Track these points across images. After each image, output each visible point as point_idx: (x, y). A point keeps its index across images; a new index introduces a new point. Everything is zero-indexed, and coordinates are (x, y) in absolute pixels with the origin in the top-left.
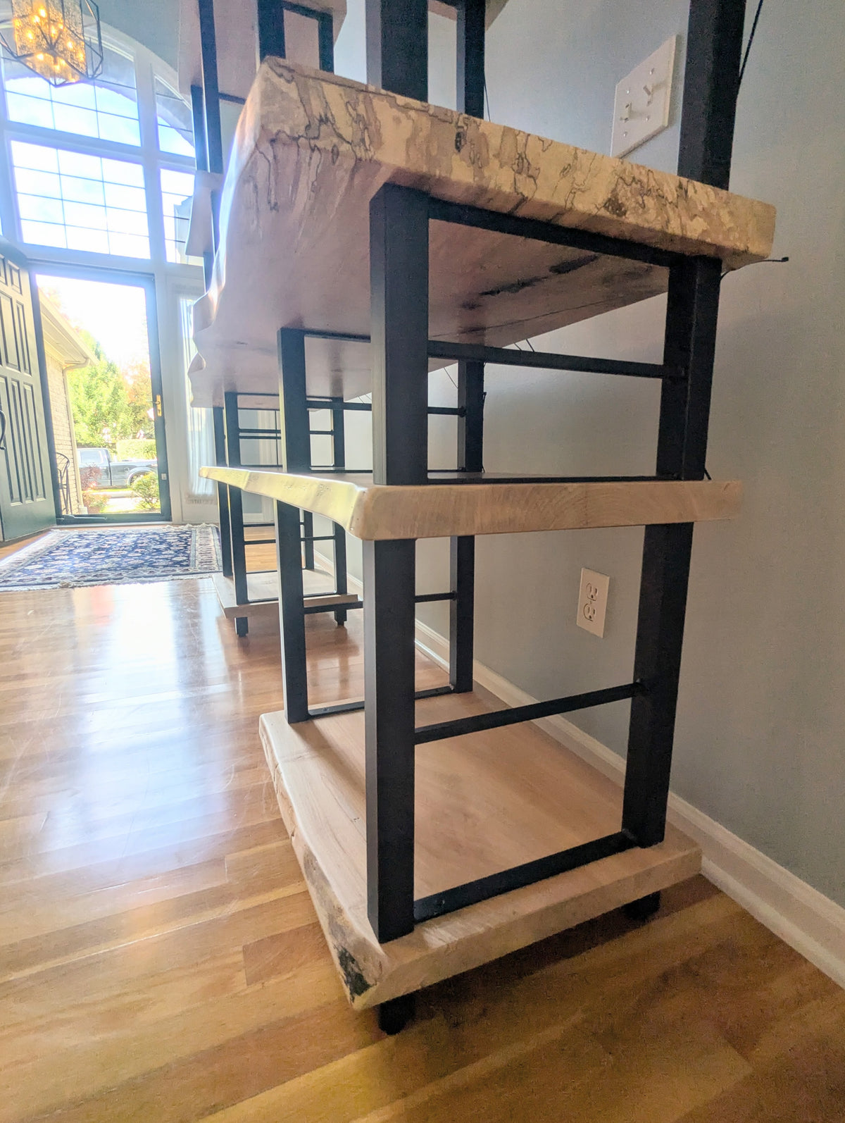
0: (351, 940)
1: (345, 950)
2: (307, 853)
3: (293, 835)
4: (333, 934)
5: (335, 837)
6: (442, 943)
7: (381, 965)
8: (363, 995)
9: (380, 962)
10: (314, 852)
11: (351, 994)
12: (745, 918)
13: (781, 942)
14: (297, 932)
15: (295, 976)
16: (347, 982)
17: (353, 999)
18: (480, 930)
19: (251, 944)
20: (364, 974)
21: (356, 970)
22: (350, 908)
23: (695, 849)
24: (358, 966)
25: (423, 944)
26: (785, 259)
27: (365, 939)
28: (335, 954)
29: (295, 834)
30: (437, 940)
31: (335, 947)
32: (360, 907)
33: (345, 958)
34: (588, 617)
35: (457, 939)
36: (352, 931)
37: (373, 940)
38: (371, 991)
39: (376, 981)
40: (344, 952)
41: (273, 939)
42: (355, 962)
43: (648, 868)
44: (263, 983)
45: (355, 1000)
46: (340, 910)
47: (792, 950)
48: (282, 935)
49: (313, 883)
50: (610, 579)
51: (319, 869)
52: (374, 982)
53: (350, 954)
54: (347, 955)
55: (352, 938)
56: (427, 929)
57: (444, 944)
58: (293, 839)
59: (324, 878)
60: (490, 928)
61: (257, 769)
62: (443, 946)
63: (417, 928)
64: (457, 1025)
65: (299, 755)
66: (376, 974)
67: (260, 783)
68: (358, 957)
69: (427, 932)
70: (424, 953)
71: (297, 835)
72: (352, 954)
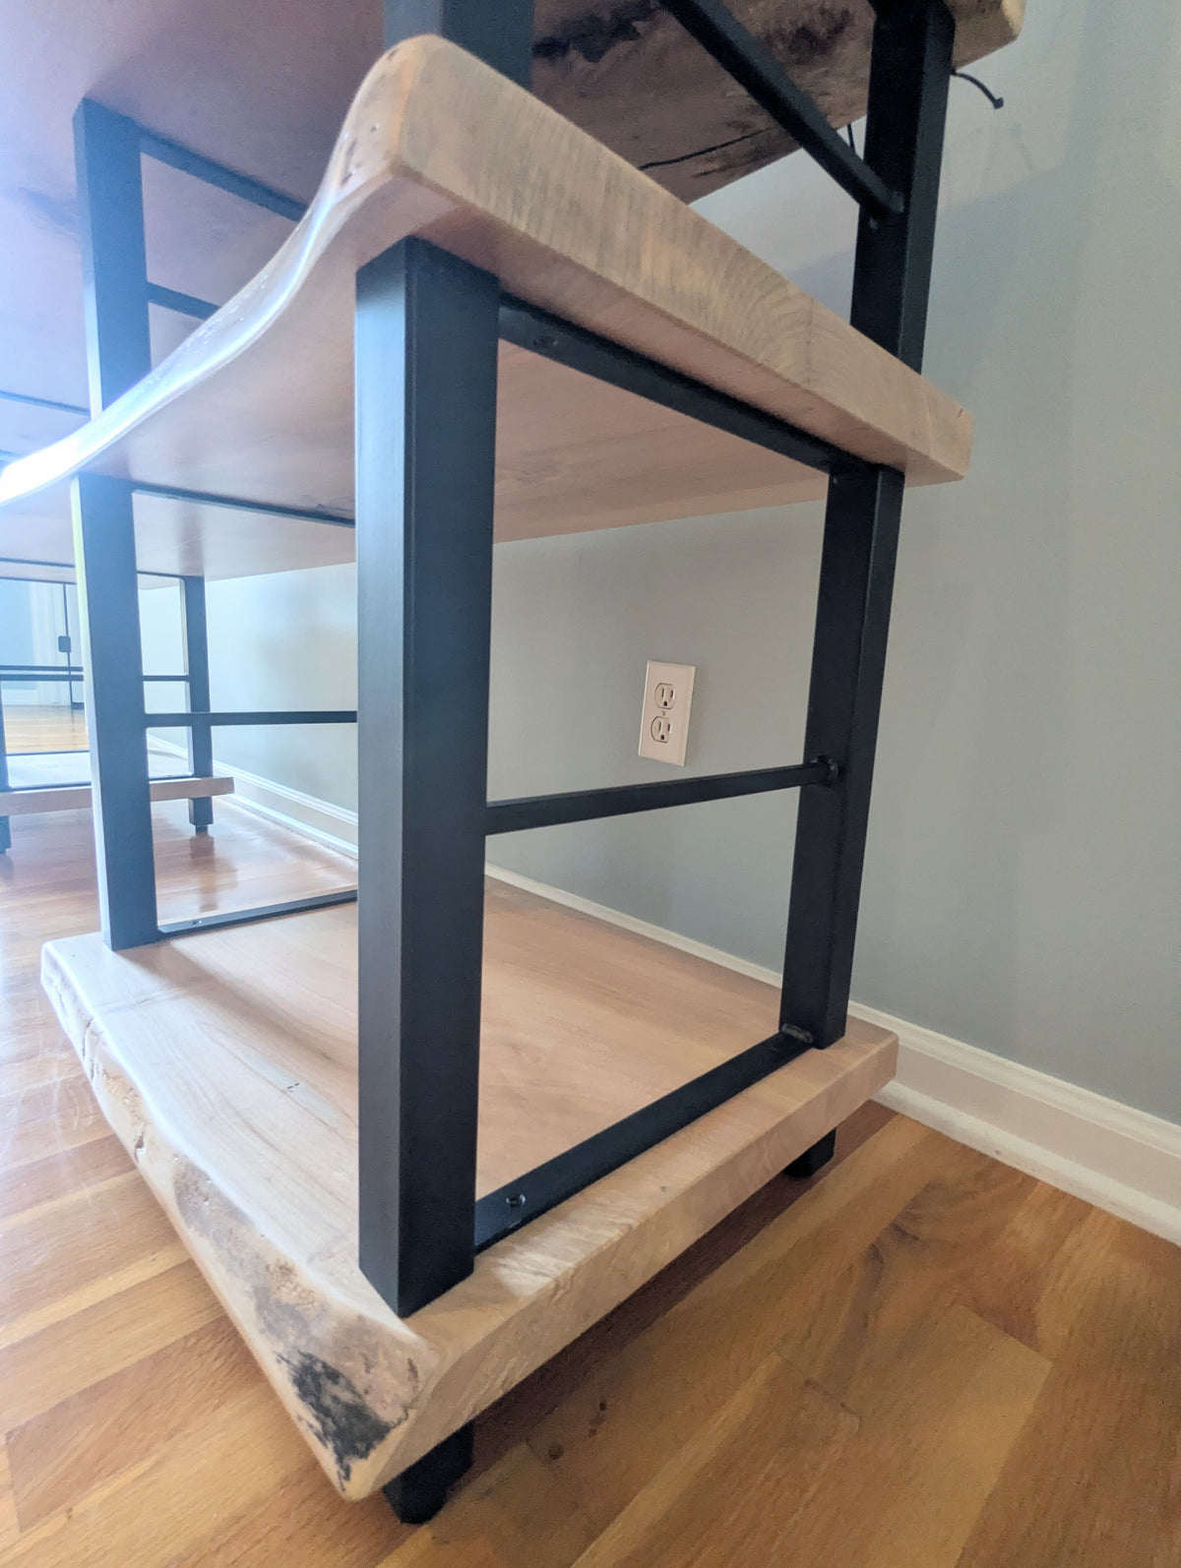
0: (323, 1331)
1: (310, 1357)
2: (183, 1169)
3: (140, 1145)
4: (271, 1329)
5: (250, 1127)
6: (544, 1281)
7: (413, 1369)
8: (373, 1454)
9: (410, 1362)
10: (203, 1165)
11: (340, 1460)
12: (937, 1141)
13: (995, 1164)
14: (159, 1359)
15: (159, 1464)
16: (323, 1437)
17: (347, 1473)
18: (614, 1234)
19: (29, 1423)
20: (369, 1400)
21: (346, 1397)
22: (310, 1260)
23: (889, 1041)
24: (350, 1387)
25: (502, 1294)
26: (998, 103)
27: (361, 1318)
28: (281, 1379)
29: (145, 1141)
30: (532, 1277)
31: (280, 1359)
32: (335, 1250)
33: (312, 1379)
34: (659, 738)
35: (570, 1265)
36: (324, 1309)
37: (382, 1314)
38: (394, 1437)
39: (406, 1411)
40: (308, 1362)
41: (96, 1392)
42: (342, 1381)
43: (840, 1076)
44: (70, 1510)
45: (354, 1476)
46: (286, 1271)
47: (1015, 1171)
48: (120, 1376)
49: (203, 1231)
50: (696, 670)
51: (218, 1194)
52: (400, 1413)
53: (325, 1365)
54: (318, 1368)
55: (330, 1325)
56: (502, 1261)
57: (547, 1280)
58: (141, 1152)
59: (234, 1213)
60: (630, 1227)
61: (39, 1059)
62: (548, 1285)
63: (482, 1261)
64: (555, 1454)
65: (142, 998)
66: (405, 1393)
67: (47, 1082)
68: (349, 1364)
69: (505, 1266)
70: (510, 1311)
71: (151, 1142)
72: (330, 1361)
